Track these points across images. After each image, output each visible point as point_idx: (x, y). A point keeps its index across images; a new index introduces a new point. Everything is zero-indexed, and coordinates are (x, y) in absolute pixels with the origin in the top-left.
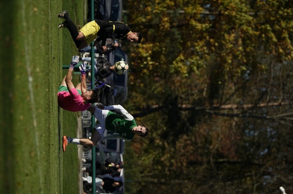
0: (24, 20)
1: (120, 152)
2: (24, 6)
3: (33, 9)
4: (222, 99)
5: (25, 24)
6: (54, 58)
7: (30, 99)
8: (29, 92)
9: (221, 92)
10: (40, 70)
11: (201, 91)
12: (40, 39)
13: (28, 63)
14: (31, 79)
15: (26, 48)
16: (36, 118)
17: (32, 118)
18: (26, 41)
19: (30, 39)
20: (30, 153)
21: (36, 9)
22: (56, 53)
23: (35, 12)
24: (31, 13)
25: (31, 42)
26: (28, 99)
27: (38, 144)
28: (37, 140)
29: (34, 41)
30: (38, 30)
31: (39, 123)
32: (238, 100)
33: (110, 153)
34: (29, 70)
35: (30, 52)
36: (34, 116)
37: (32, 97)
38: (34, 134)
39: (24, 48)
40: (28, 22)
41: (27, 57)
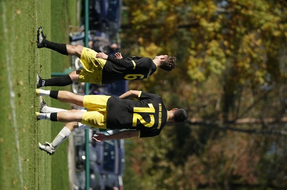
0: (5, 26)
1: (119, 174)
2: (5, 10)
3: (15, 12)
4: (238, 111)
5: (6, 30)
6: (41, 66)
7: (12, 118)
8: (11, 109)
9: (236, 103)
10: (24, 83)
11: (214, 103)
12: (24, 47)
13: (9, 76)
14: (13, 95)
15: (8, 59)
16: (20, 139)
17: (14, 140)
18: (7, 51)
19: (12, 47)
20: (12, 181)
21: (19, 12)
22: (43, 60)
23: (18, 15)
24: (14, 18)
25: (13, 51)
26: (10, 118)
27: (21, 170)
28: (20, 165)
29: (17, 50)
30: (22, 36)
31: (22, 144)
32: (256, 113)
33: (106, 175)
34: (11, 83)
35: (12, 62)
36: (17, 137)
37: (14, 115)
38: (17, 159)
39: (5, 59)
40: (9, 28)
41: (8, 69)
